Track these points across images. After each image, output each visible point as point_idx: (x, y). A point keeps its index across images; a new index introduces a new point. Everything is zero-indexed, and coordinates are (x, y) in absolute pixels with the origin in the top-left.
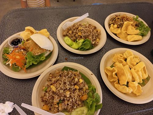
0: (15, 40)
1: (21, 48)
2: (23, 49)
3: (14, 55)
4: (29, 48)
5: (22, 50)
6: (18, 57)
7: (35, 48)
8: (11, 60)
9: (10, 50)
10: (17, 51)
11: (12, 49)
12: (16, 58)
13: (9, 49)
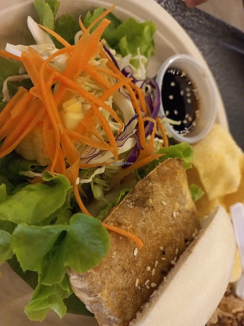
0: (192, 93)
1: (143, 131)
2: (137, 149)
3: (94, 80)
4: (141, 203)
5: (128, 145)
6: (74, 113)
7: (134, 262)
8: (62, 59)
9: (140, 57)
10: (128, 106)
11: (141, 74)
12: (69, 96)
13: (145, 54)
